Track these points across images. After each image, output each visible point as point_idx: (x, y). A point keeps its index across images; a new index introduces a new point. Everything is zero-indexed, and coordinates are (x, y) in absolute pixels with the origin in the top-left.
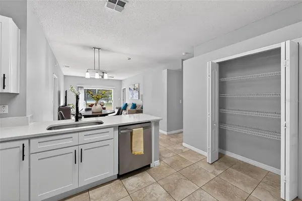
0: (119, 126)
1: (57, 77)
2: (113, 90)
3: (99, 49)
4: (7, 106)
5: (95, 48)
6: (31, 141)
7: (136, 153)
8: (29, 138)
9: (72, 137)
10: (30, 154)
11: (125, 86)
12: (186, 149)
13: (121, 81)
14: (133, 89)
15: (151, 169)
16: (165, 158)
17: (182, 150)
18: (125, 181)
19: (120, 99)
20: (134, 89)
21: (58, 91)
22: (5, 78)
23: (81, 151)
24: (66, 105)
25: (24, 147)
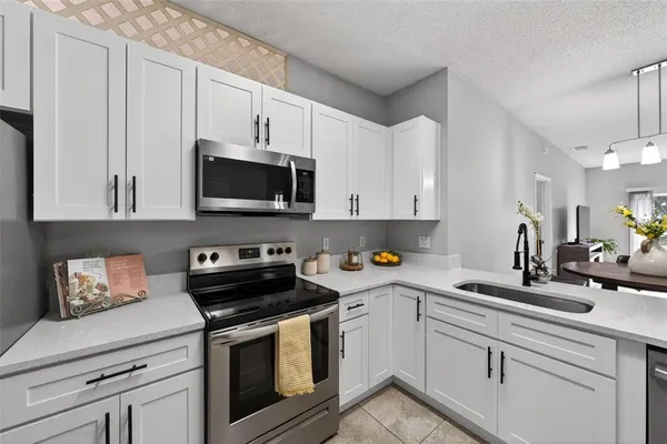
1: (549, 179)
3: (660, 62)
4: (429, 238)
5: (639, 69)
6: (428, 296)
8: (427, 292)
9: (483, 316)
10: (426, 316)
21: (554, 209)
22: (416, 200)
23: (503, 357)
24: (577, 240)
25: (419, 302)
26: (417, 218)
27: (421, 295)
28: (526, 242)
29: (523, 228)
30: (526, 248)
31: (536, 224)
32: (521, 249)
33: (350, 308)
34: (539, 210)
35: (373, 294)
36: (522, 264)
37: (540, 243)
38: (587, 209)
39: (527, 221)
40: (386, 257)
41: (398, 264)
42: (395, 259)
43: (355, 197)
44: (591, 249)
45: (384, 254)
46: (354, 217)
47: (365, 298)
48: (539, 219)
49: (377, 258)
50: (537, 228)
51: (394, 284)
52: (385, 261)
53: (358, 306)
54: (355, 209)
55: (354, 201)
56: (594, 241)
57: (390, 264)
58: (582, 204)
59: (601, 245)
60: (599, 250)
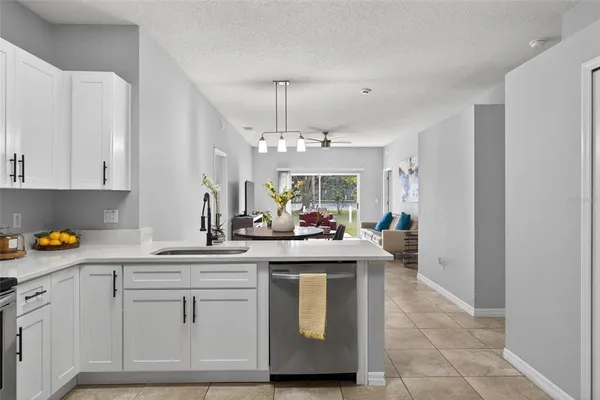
0: (271, 263)
1: (224, 154)
2: (358, 175)
3: (286, 81)
4: (117, 211)
5: (277, 82)
6: (125, 267)
7: (308, 333)
8: (123, 263)
9: (179, 272)
10: (124, 289)
11: (391, 164)
12: (510, 371)
13: (381, 150)
14: (407, 172)
15: (357, 389)
16: (413, 373)
17: (489, 369)
18: (281, 392)
19: (380, 200)
20: (411, 172)
21: (229, 184)
22: (105, 167)
23: (194, 301)
24: (245, 212)
25: (115, 276)
26: (107, 187)
27: (118, 269)
28: (209, 209)
29: (207, 197)
30: (209, 214)
31: (216, 194)
32: (206, 215)
33: (27, 298)
34: (218, 182)
35: (55, 280)
36: (206, 228)
37: (218, 216)
38: (252, 184)
39: (210, 191)
40: (57, 237)
41: (75, 245)
42: (72, 239)
43: (19, 158)
44: (255, 219)
45: (56, 235)
46: (18, 185)
47: (46, 284)
48: (218, 190)
49: (44, 241)
50: (216, 197)
51: (81, 265)
52: (58, 243)
53: (37, 294)
54: (18, 173)
55: (18, 163)
56: (257, 213)
57: (64, 246)
58: (250, 180)
59: (261, 216)
60: (259, 221)
